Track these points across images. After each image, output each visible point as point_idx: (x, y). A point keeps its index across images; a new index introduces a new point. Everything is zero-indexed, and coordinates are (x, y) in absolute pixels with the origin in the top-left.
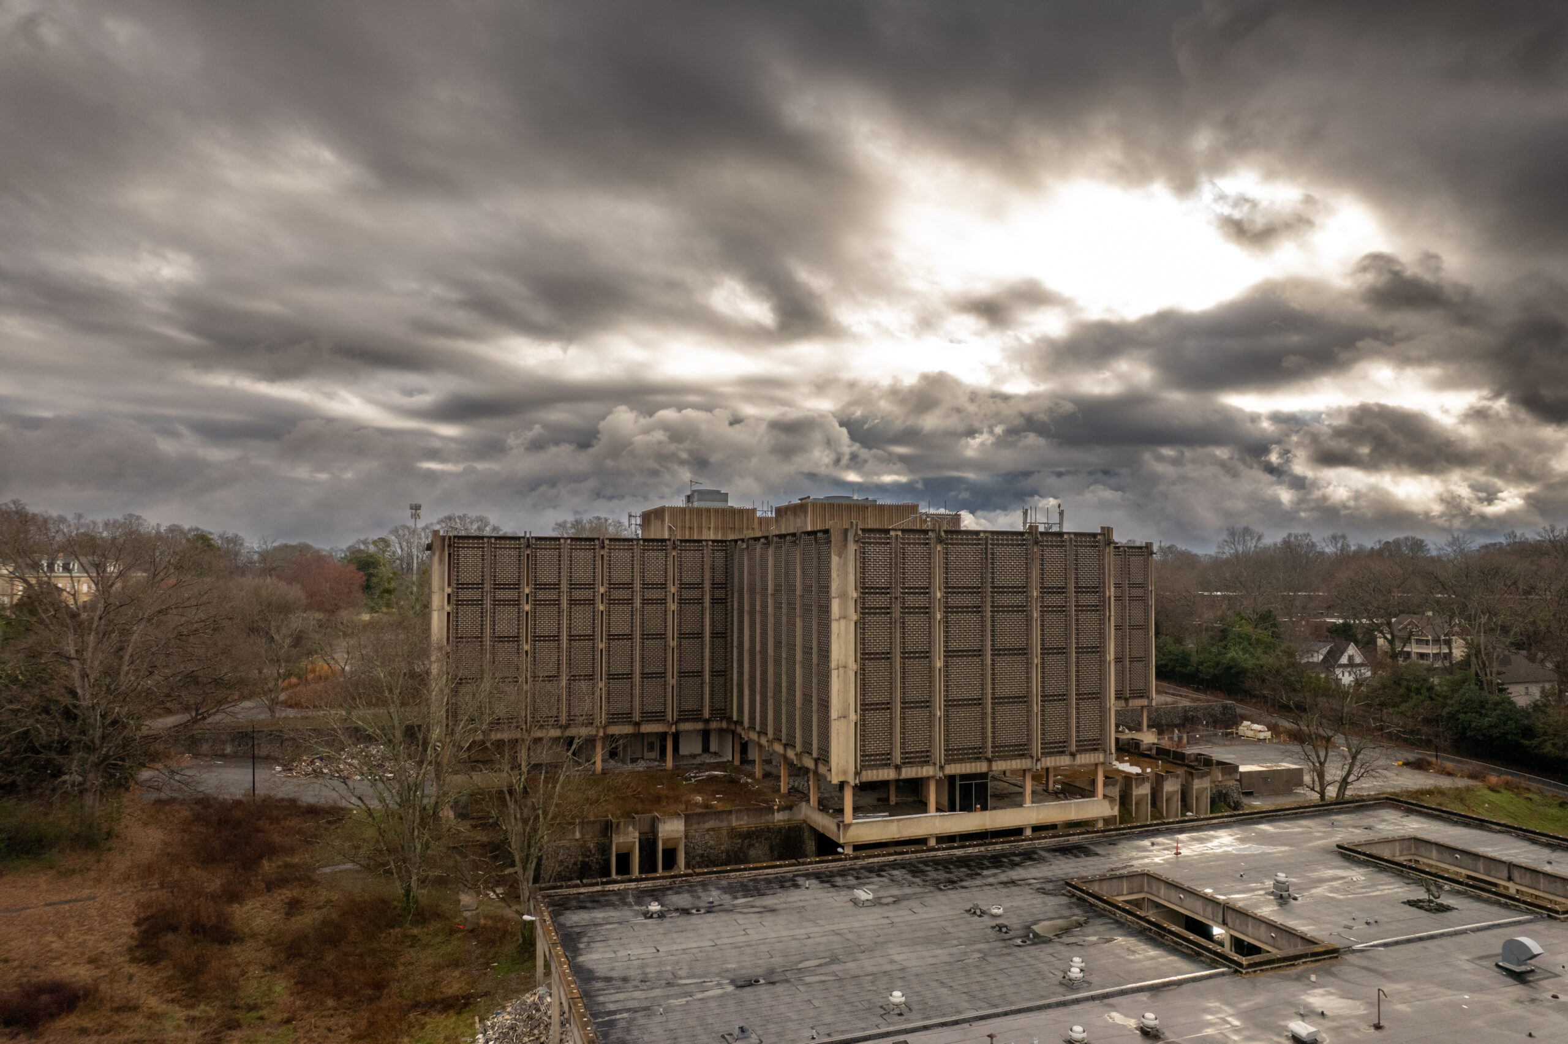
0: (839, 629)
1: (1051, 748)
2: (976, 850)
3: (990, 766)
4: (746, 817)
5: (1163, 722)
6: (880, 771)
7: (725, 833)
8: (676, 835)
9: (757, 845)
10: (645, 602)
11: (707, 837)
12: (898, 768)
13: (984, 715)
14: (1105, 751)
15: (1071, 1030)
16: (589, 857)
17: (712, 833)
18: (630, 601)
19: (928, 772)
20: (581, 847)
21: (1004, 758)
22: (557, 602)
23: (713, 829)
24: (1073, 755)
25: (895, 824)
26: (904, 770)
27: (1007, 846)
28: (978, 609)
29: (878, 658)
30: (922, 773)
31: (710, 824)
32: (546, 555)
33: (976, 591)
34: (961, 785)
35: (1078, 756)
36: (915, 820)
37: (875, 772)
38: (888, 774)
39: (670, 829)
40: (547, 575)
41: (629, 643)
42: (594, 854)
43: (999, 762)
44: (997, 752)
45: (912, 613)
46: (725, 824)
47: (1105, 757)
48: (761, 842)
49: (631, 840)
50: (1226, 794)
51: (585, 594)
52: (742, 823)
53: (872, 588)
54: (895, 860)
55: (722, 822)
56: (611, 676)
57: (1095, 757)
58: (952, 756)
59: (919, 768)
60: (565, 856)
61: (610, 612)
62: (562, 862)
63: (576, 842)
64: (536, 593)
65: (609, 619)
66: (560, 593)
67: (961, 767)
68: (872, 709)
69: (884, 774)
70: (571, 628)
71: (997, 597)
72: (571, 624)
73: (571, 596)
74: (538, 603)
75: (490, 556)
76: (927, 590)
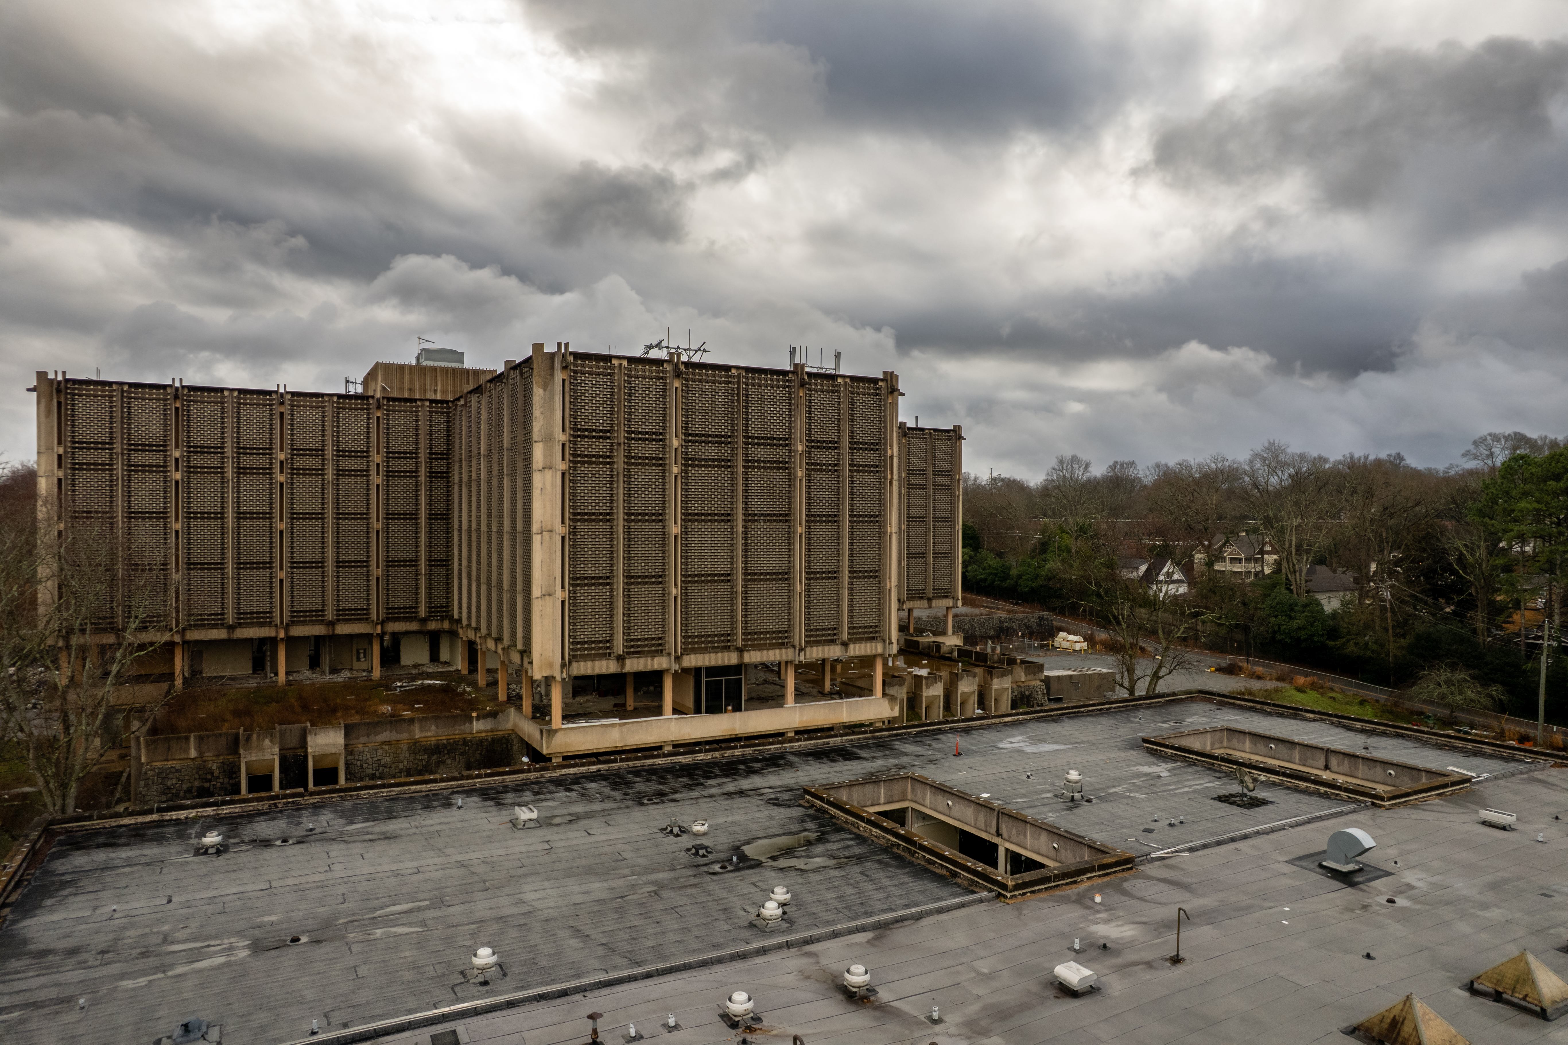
0: (544, 483)
1: (818, 636)
2: (709, 756)
3: (741, 657)
4: (433, 727)
5: (977, 633)
6: (597, 663)
7: (405, 747)
8: (334, 751)
9: (449, 761)
10: (340, 473)
11: (380, 752)
12: (621, 659)
13: (733, 594)
14: (884, 641)
15: (730, 1000)
16: (210, 781)
17: (386, 747)
18: (320, 472)
19: (660, 664)
20: (199, 768)
21: (759, 648)
22: (220, 470)
23: (389, 743)
24: (845, 645)
25: (617, 729)
26: (628, 662)
27: (749, 751)
28: (727, 464)
29: (594, 520)
30: (652, 665)
31: (385, 736)
32: (203, 411)
33: (724, 440)
34: (707, 680)
35: (851, 646)
36: (644, 724)
37: (589, 664)
38: (608, 666)
39: (324, 742)
40: (204, 435)
41: (318, 523)
42: (218, 778)
43: (752, 653)
44: (749, 640)
45: (640, 464)
46: (405, 736)
47: (884, 648)
48: (454, 758)
49: (267, 757)
50: (1030, 695)
51: (259, 461)
52: (429, 734)
53: (586, 430)
54: (599, 770)
55: (401, 733)
56: (295, 564)
57: (871, 647)
58: (692, 644)
59: (649, 659)
60: (174, 781)
61: (292, 484)
62: (169, 788)
63: (190, 763)
64: (189, 457)
65: (292, 494)
66: (223, 458)
67: (704, 659)
68: (586, 585)
69: (601, 667)
70: (238, 503)
71: (752, 450)
72: (239, 498)
73: (239, 463)
74: (192, 470)
75: (123, 407)
76: (661, 437)
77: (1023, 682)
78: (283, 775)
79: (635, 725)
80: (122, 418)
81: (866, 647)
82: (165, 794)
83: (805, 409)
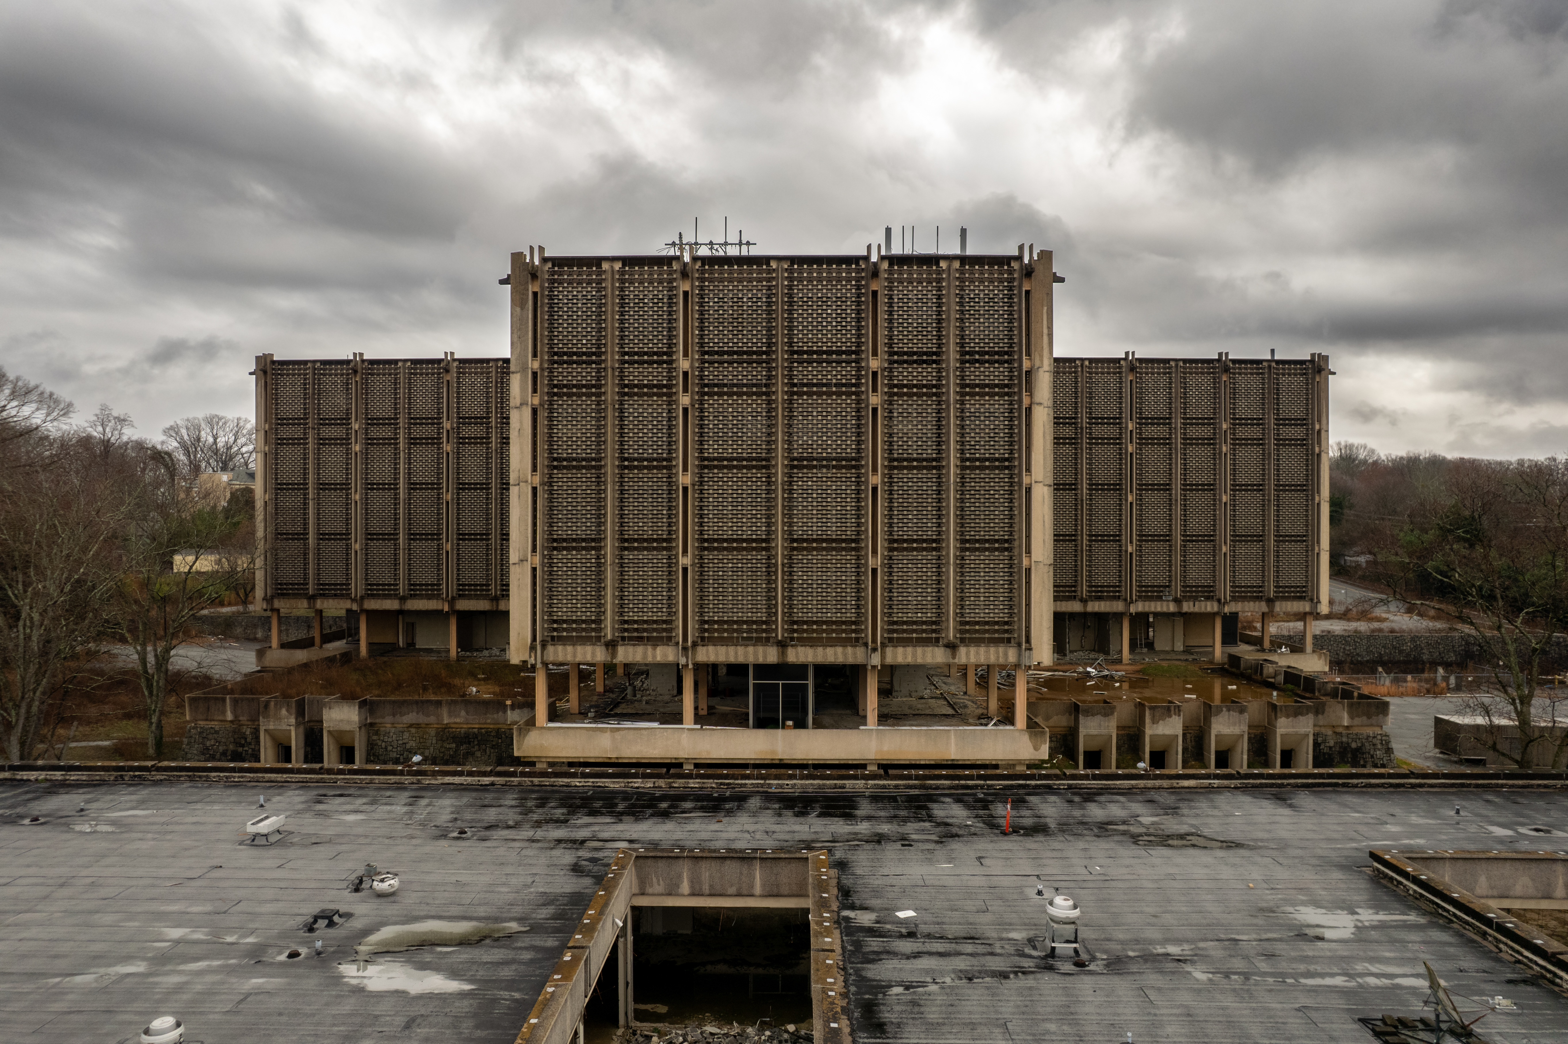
1: (904, 631)
3: (783, 654)
4: (463, 713)
6: (579, 649)
7: (433, 732)
8: (347, 728)
9: (478, 754)
11: (406, 735)
12: (611, 645)
13: (770, 567)
14: (1019, 645)
16: (243, 746)
17: (413, 730)
18: (486, 440)
19: (664, 655)
20: (234, 732)
21: (812, 642)
22: (393, 442)
23: (417, 726)
24: (952, 647)
25: (608, 735)
26: (621, 650)
27: (711, 783)
28: (764, 391)
29: (575, 467)
30: (654, 656)
31: (411, 717)
32: (380, 383)
33: (758, 358)
34: (756, 685)
35: (963, 650)
37: (569, 649)
38: (593, 654)
39: (338, 718)
40: (382, 408)
41: (483, 494)
42: (250, 744)
43: (800, 649)
44: (795, 631)
45: (636, 394)
46: (432, 719)
47: (1020, 655)
48: (485, 751)
49: (284, 727)
50: (1358, 750)
51: (429, 431)
52: (458, 720)
53: (565, 354)
55: (428, 716)
56: (462, 537)
57: (997, 653)
58: (708, 632)
59: (650, 648)
60: (212, 742)
61: (458, 453)
62: (208, 749)
63: (228, 725)
64: (367, 429)
65: (458, 464)
66: (396, 429)
67: (727, 653)
68: (565, 548)
69: (585, 654)
70: (409, 474)
71: (798, 369)
72: (409, 469)
73: (410, 434)
74: (370, 442)
75: (314, 384)
76: (665, 357)
77: (1347, 727)
78: (309, 749)
79: (632, 732)
80: (314, 394)
81: (987, 652)
82: (203, 754)
83: (882, 308)
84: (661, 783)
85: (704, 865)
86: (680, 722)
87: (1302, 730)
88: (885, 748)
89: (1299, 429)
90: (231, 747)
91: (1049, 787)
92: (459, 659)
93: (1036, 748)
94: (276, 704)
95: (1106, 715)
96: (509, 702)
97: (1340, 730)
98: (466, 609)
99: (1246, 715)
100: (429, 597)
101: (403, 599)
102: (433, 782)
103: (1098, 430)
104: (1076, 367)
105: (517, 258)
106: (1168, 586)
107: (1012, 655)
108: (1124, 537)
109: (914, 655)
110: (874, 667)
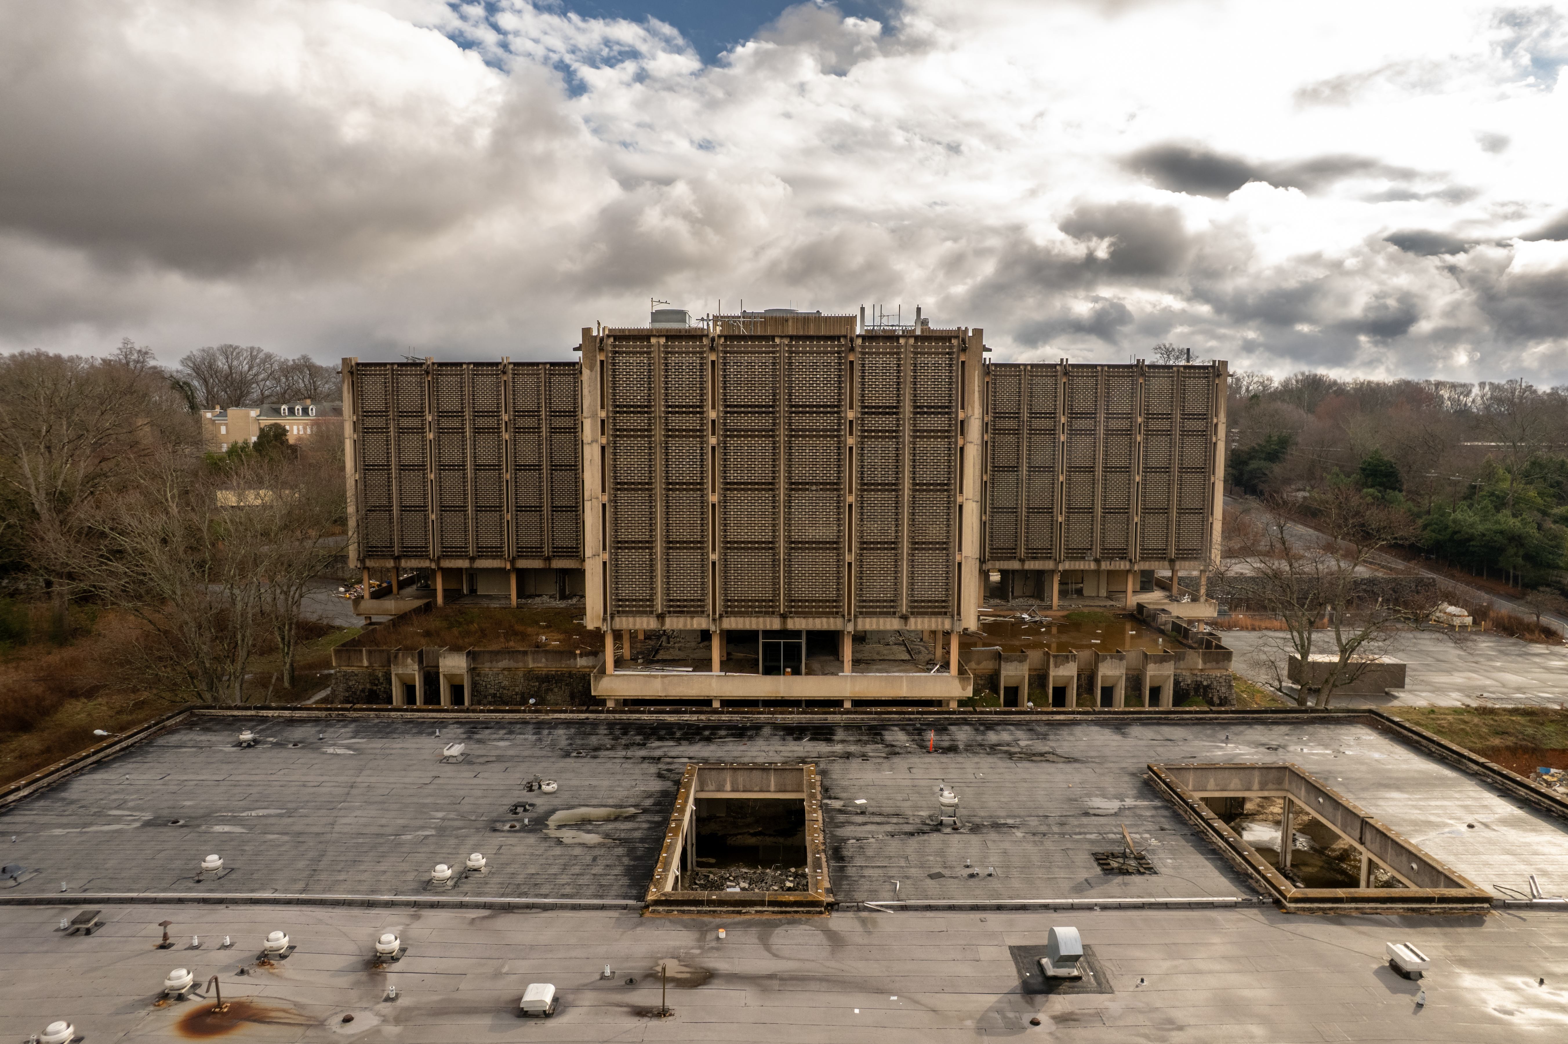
0: (592, 455)
1: (871, 607)
3: (784, 623)
4: (544, 660)
6: (638, 620)
7: (521, 675)
8: (458, 672)
9: (556, 690)
10: (553, 430)
11: (501, 677)
12: (661, 617)
14: (953, 617)
16: (377, 685)
17: (506, 673)
18: (537, 430)
19: (700, 624)
20: (370, 675)
21: (805, 615)
22: (460, 431)
23: (509, 669)
24: (905, 618)
26: (668, 620)
27: (736, 717)
28: (770, 433)
29: (633, 489)
30: (692, 625)
31: (504, 663)
32: (448, 381)
33: (769, 409)
34: (764, 644)
35: (912, 620)
37: (631, 619)
38: (648, 623)
39: (450, 664)
40: (450, 403)
41: (536, 474)
42: (382, 683)
43: (796, 620)
44: (793, 607)
45: (677, 436)
46: (521, 665)
47: (953, 624)
48: (561, 687)
49: (409, 671)
51: (490, 422)
52: (540, 665)
53: (625, 406)
55: (517, 662)
56: (519, 509)
57: (937, 622)
58: (731, 608)
59: (689, 619)
60: (354, 682)
61: (515, 441)
62: (350, 687)
63: (364, 670)
64: (438, 421)
65: (515, 449)
66: (463, 420)
67: (744, 622)
68: (626, 548)
69: (642, 623)
70: (475, 457)
71: (795, 418)
72: (475, 453)
73: (474, 424)
74: (441, 431)
75: (393, 383)
76: (698, 410)
77: (1202, 670)
78: (427, 687)
79: (676, 678)
80: (393, 391)
81: (930, 622)
82: (347, 691)
83: (857, 374)
84: (703, 717)
85: (739, 773)
86: (711, 671)
87: (1166, 673)
88: (857, 689)
89: (1200, 422)
90: (368, 686)
91: (965, 719)
92: (519, 606)
93: (964, 689)
94: (403, 655)
95: (1021, 661)
96: (578, 652)
97: (1196, 672)
98: (525, 567)
99: (1124, 662)
100: (494, 557)
101: (472, 559)
102: (546, 717)
103: (1037, 423)
104: (1020, 371)
105: (586, 332)
106: (1090, 549)
107: (947, 625)
108: (1055, 510)
109: (878, 624)
110: (849, 633)
